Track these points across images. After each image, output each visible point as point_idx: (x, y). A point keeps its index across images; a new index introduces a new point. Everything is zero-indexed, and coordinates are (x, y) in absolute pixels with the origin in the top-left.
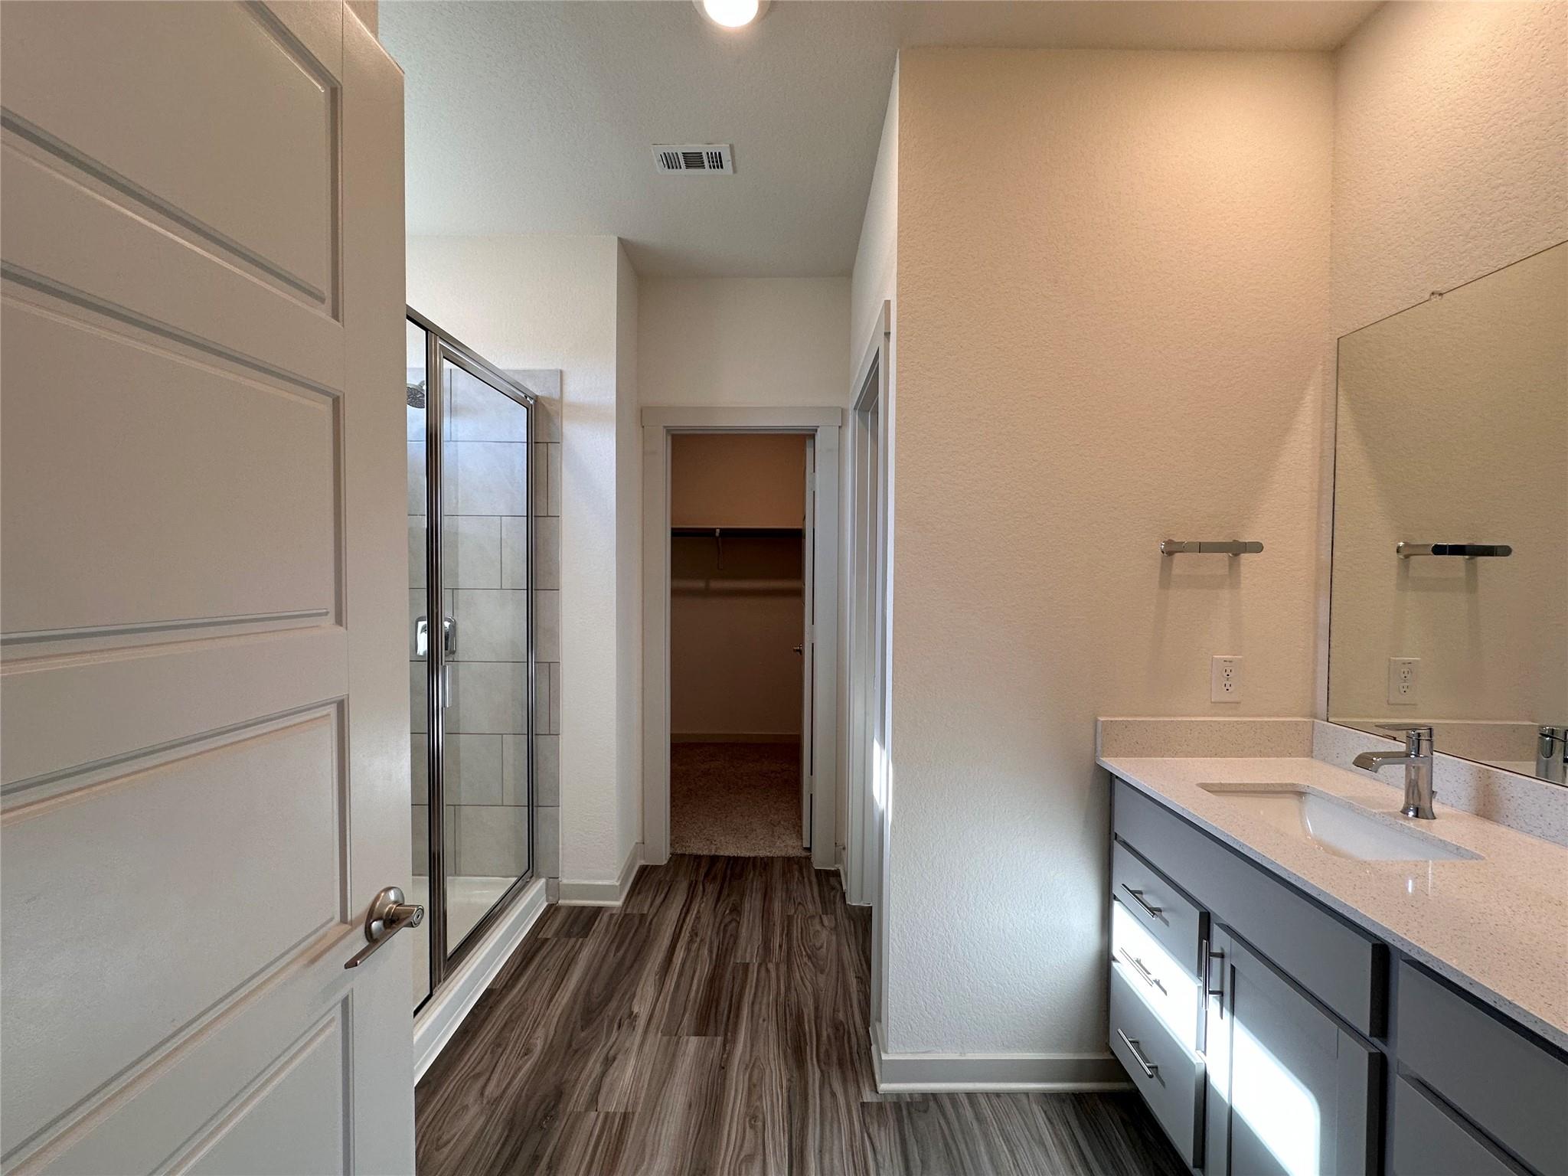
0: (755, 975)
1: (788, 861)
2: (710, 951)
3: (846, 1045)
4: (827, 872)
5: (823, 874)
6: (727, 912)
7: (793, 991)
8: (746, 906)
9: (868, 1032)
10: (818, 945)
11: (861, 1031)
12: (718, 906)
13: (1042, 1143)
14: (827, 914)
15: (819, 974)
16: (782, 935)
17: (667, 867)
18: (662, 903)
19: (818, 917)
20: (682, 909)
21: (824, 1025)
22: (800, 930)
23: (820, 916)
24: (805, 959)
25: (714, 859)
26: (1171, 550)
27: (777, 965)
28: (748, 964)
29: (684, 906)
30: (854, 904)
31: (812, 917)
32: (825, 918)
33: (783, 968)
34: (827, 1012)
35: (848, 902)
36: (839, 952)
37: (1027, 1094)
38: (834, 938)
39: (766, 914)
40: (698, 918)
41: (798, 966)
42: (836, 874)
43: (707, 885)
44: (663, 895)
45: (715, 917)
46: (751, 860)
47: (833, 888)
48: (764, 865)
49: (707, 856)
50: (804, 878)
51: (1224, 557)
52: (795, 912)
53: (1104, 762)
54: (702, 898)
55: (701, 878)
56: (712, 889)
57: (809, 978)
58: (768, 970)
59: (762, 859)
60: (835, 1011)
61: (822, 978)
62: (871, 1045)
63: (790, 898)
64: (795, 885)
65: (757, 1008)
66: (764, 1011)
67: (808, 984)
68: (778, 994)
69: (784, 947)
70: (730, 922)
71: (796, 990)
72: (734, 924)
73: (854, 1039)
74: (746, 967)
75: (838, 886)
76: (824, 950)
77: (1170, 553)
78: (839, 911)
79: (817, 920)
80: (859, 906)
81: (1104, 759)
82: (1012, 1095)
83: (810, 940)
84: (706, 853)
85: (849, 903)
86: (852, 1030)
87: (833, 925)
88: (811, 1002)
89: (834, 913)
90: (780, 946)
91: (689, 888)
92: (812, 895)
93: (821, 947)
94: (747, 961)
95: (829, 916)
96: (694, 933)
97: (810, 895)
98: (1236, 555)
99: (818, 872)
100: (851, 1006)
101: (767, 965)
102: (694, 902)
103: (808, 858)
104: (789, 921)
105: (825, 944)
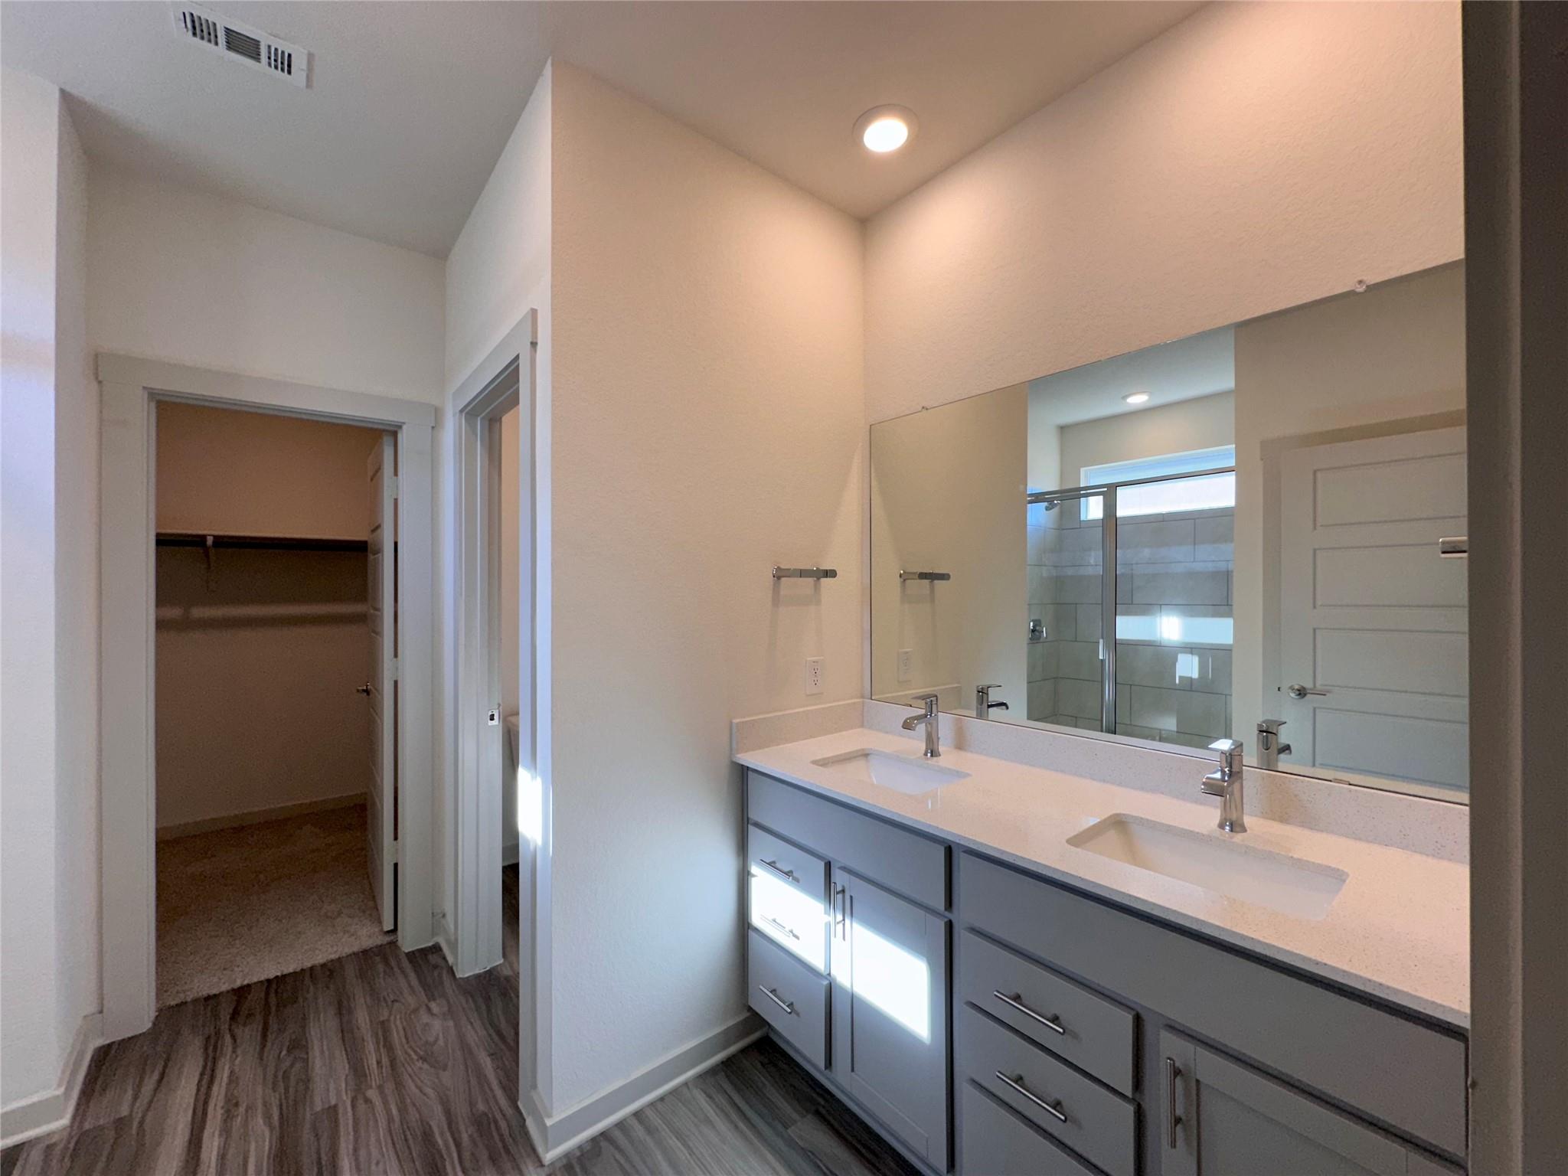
0: (350, 1113)
1: (365, 956)
2: (267, 1117)
3: (495, 1134)
4: (424, 952)
5: (417, 955)
6: (284, 1052)
7: (411, 1109)
8: (313, 1033)
9: (517, 1108)
10: (431, 1039)
11: (509, 1111)
12: (265, 1054)
13: (708, 1121)
14: (434, 1000)
15: (441, 1072)
16: (378, 1050)
17: (154, 1033)
18: (156, 1090)
19: (424, 1007)
20: (200, 1081)
21: (462, 1128)
22: (402, 1033)
23: (427, 1006)
24: (419, 1064)
25: (241, 993)
26: (780, 574)
27: (380, 1088)
28: (336, 1106)
29: (202, 1074)
30: (466, 975)
31: (415, 1011)
32: (433, 1005)
33: (389, 1087)
34: (461, 1110)
35: (459, 975)
36: (461, 1038)
37: (686, 1084)
38: (451, 1023)
39: (347, 1034)
40: (233, 1079)
41: (410, 1076)
42: (436, 949)
43: (238, 1031)
44: (156, 1076)
45: (265, 1069)
46: (308, 975)
47: (436, 967)
48: (330, 971)
49: (228, 992)
50: (392, 968)
51: (811, 580)
52: (390, 1014)
53: (739, 758)
54: (234, 1052)
55: (225, 1027)
56: (248, 1033)
57: (428, 1083)
58: (367, 1101)
59: (323, 965)
60: (472, 1104)
61: (446, 1077)
62: (525, 1120)
63: (379, 1000)
64: (382, 981)
65: (362, 1153)
66: (374, 1151)
67: (429, 1091)
68: (390, 1120)
69: (385, 1061)
70: (292, 1065)
71: (414, 1105)
72: (298, 1065)
73: (503, 1124)
74: (333, 1111)
75: (443, 964)
76: (441, 1042)
77: (779, 578)
78: (449, 992)
79: (423, 1011)
80: (474, 975)
81: (739, 756)
82: (674, 1092)
83: (420, 1039)
84: (225, 987)
85: (461, 976)
86: (499, 1117)
87: (446, 1009)
88: (438, 1110)
89: (444, 995)
90: (379, 1063)
91: (206, 1049)
92: (410, 986)
93: (437, 1039)
94: (333, 1102)
95: (438, 1001)
96: (231, 1104)
97: (406, 987)
98: (818, 579)
99: (411, 956)
100: (491, 1090)
101: (364, 1094)
102: (220, 1064)
103: (393, 944)
104: (383, 1030)
105: (441, 1035)
